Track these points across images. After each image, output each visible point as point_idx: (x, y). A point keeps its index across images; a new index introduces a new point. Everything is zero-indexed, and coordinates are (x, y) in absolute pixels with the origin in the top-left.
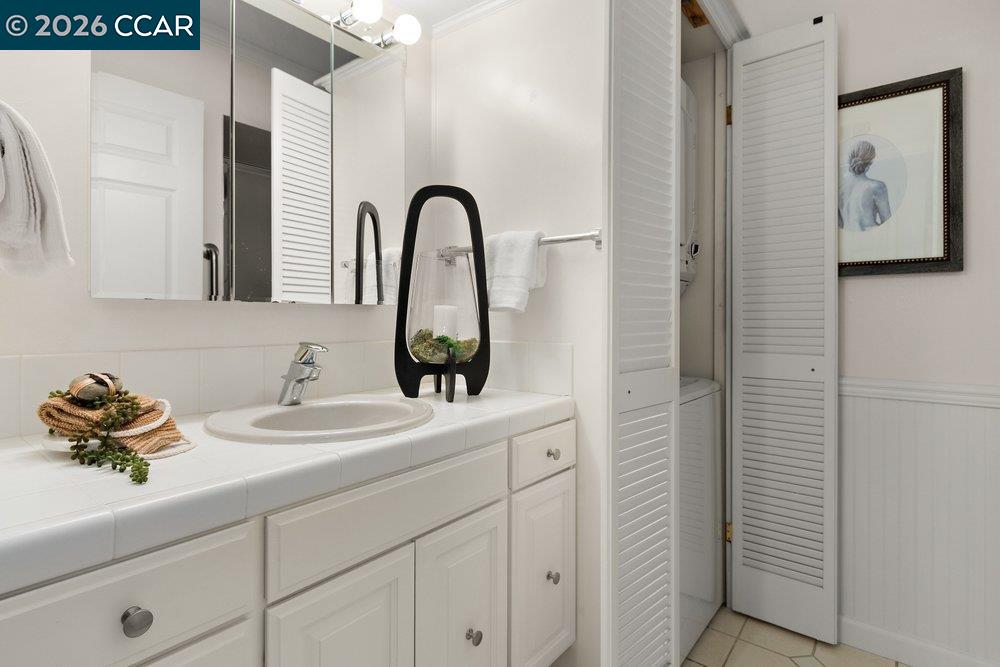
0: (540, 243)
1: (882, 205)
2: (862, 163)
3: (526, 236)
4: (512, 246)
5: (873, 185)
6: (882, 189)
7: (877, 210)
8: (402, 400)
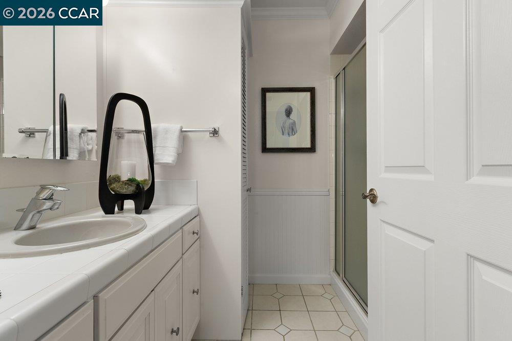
0: (182, 131)
1: (294, 128)
2: (289, 112)
3: (175, 127)
4: (166, 131)
5: (292, 121)
6: (294, 123)
7: (292, 130)
8: (103, 217)
